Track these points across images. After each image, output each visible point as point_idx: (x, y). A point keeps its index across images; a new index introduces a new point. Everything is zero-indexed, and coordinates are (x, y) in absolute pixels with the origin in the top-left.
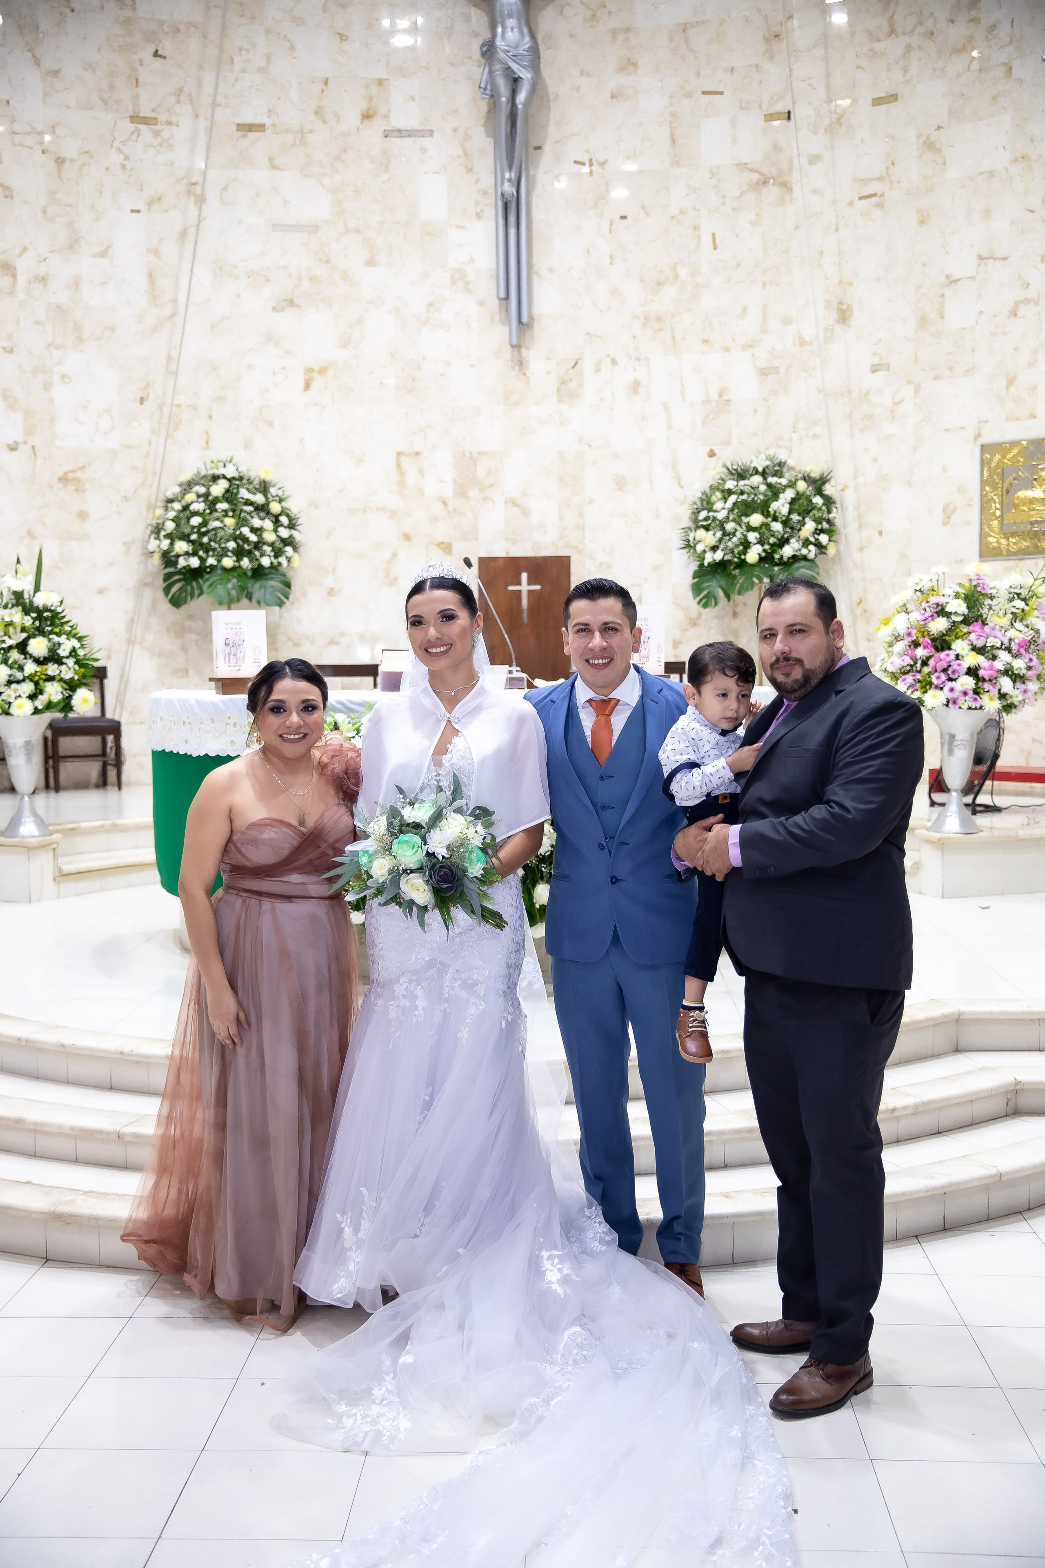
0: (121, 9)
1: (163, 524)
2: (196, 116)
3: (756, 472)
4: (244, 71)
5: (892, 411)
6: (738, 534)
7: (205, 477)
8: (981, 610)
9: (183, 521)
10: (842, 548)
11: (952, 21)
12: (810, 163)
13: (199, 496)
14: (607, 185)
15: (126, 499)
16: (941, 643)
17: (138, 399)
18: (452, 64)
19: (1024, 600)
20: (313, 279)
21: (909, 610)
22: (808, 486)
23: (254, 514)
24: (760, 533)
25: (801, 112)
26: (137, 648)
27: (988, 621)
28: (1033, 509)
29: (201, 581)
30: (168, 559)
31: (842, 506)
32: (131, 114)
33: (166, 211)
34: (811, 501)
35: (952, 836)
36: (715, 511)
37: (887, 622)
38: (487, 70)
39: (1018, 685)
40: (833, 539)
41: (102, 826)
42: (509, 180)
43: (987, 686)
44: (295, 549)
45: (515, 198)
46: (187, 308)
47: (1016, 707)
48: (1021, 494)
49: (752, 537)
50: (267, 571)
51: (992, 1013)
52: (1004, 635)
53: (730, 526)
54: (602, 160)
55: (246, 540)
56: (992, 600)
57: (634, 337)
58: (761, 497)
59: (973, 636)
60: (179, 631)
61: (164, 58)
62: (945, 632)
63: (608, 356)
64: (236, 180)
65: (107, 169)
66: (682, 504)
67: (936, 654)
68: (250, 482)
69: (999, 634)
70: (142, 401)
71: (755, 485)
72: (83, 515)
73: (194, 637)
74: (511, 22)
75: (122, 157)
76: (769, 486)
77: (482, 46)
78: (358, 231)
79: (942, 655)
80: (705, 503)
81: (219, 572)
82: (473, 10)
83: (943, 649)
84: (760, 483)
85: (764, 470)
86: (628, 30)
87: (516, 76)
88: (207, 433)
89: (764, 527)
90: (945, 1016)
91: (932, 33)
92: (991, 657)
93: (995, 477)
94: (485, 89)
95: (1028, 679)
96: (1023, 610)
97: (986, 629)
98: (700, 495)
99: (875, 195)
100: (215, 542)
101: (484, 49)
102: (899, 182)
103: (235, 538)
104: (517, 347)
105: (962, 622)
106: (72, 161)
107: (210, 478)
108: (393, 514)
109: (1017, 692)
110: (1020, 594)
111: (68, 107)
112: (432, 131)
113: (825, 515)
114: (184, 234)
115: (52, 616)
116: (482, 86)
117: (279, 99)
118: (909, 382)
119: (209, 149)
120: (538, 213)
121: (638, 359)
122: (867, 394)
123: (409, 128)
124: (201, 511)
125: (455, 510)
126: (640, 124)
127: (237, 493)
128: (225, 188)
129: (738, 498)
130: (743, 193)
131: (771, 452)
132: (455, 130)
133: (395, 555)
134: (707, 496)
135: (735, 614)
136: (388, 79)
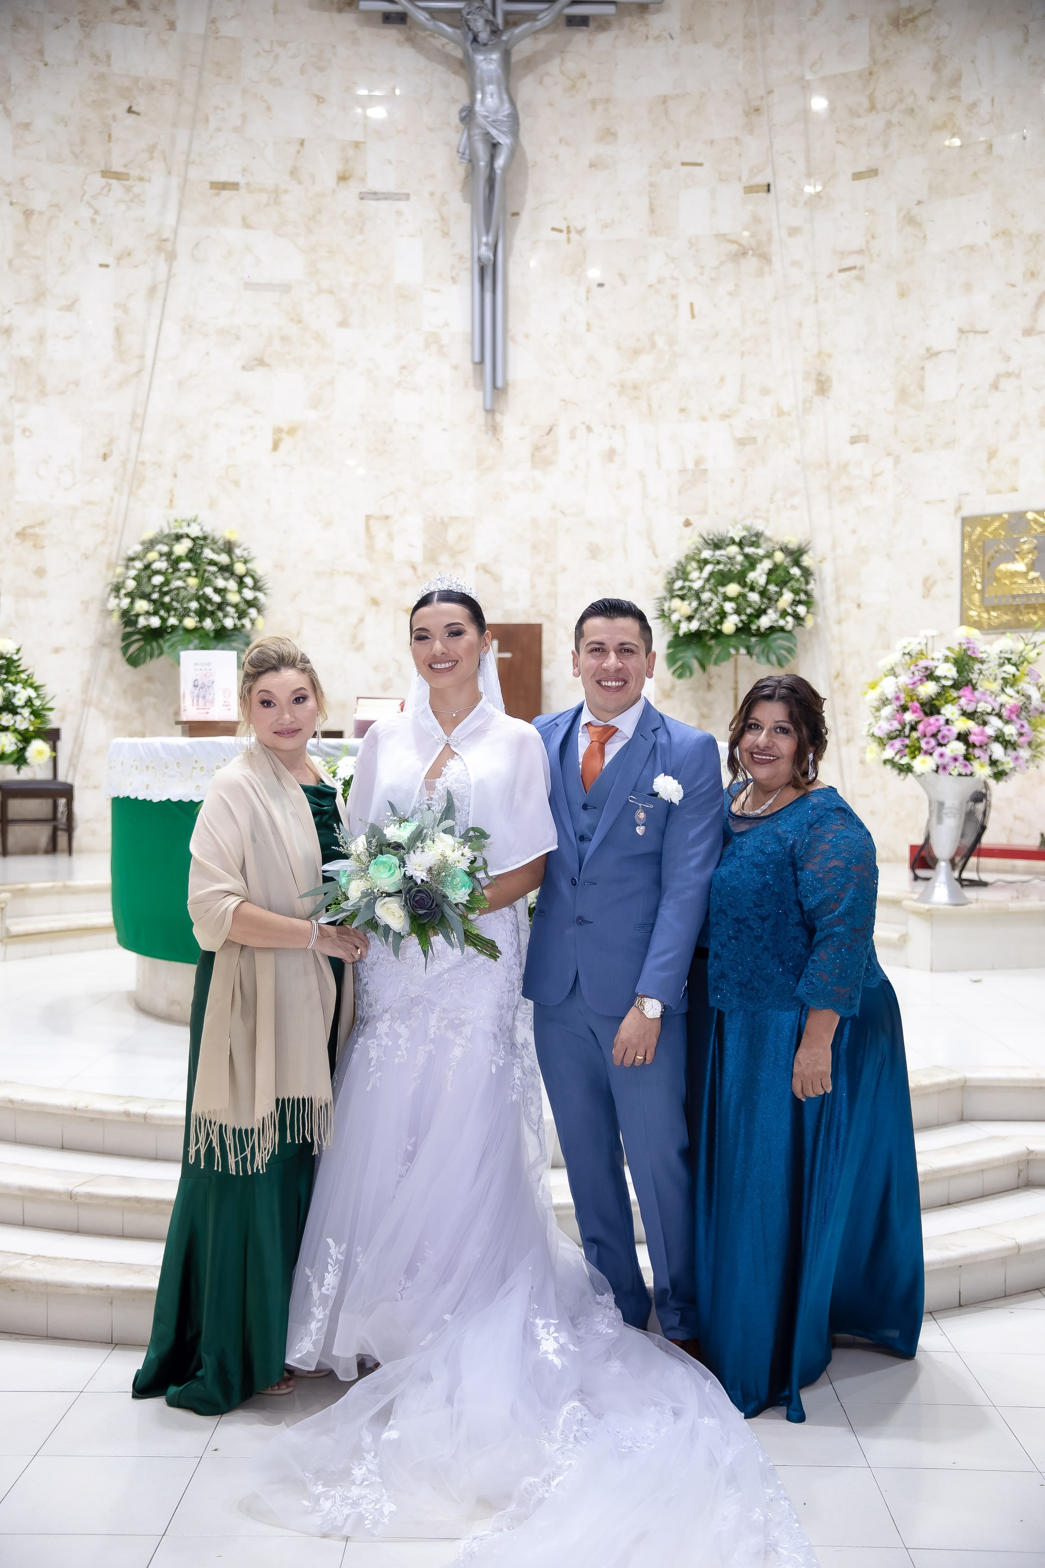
0: (96, 64)
1: (124, 582)
2: (169, 173)
3: (733, 542)
4: (219, 130)
5: (871, 483)
6: (715, 604)
7: (168, 536)
8: (970, 675)
9: (145, 580)
10: (819, 620)
11: (932, 99)
12: (790, 235)
13: (161, 555)
14: (584, 252)
15: (86, 557)
16: (931, 708)
17: (101, 454)
18: (430, 129)
19: (1015, 665)
20: (285, 339)
21: (897, 674)
22: (786, 557)
23: (218, 575)
24: (737, 604)
25: (782, 185)
26: (92, 711)
27: (978, 686)
28: (1015, 583)
29: (161, 641)
30: (128, 618)
31: (820, 578)
32: (103, 168)
33: (136, 266)
34: (788, 572)
35: (941, 907)
36: (691, 581)
37: (873, 686)
38: (465, 135)
39: (1010, 751)
40: (811, 610)
41: (53, 887)
42: (487, 244)
43: (977, 752)
44: (259, 611)
45: (492, 262)
46: (154, 364)
47: (1006, 774)
48: (1003, 567)
49: (729, 607)
50: (230, 633)
51: (999, 1080)
52: (995, 700)
53: (706, 596)
54: (579, 228)
55: (209, 600)
56: (982, 664)
57: (610, 405)
58: (738, 567)
59: (963, 701)
60: (136, 694)
61: (138, 114)
62: (934, 697)
63: (584, 423)
64: (207, 237)
65: (76, 223)
66: (657, 573)
67: (926, 719)
68: (214, 542)
69: (989, 699)
70: (105, 457)
71: (731, 555)
72: (40, 572)
73: (152, 700)
74: (491, 88)
75: (91, 211)
76: (746, 556)
77: (461, 111)
78: (331, 292)
79: (932, 720)
80: (680, 573)
81: (181, 632)
82: (452, 77)
83: (932, 714)
84: (737, 554)
85: (741, 541)
86: (608, 101)
87: (495, 141)
88: (171, 492)
89: (740, 598)
90: (950, 1082)
91: (912, 110)
92: (981, 722)
93: (976, 550)
94: (463, 154)
95: (1019, 746)
96: (1014, 675)
97: (977, 694)
98: (675, 565)
99: (854, 268)
100: (177, 601)
101: (464, 114)
102: (879, 256)
103: (198, 599)
104: (490, 411)
105: (952, 686)
106: (41, 213)
107: (173, 537)
108: (361, 579)
109: (1008, 759)
110: (1011, 659)
111: (39, 160)
112: (408, 195)
113: (803, 587)
114: (153, 290)
115: (8, 664)
116: (461, 150)
117: (254, 158)
118: (889, 454)
119: (181, 206)
120: (514, 279)
121: (614, 427)
122: (846, 465)
123: (385, 190)
124: (163, 570)
125: (425, 576)
126: (619, 194)
127: (201, 553)
128: (197, 245)
129: (714, 568)
130: (722, 263)
131: (748, 522)
132: (432, 194)
133: (362, 620)
134: (682, 566)
135: (709, 687)
136: (365, 143)
